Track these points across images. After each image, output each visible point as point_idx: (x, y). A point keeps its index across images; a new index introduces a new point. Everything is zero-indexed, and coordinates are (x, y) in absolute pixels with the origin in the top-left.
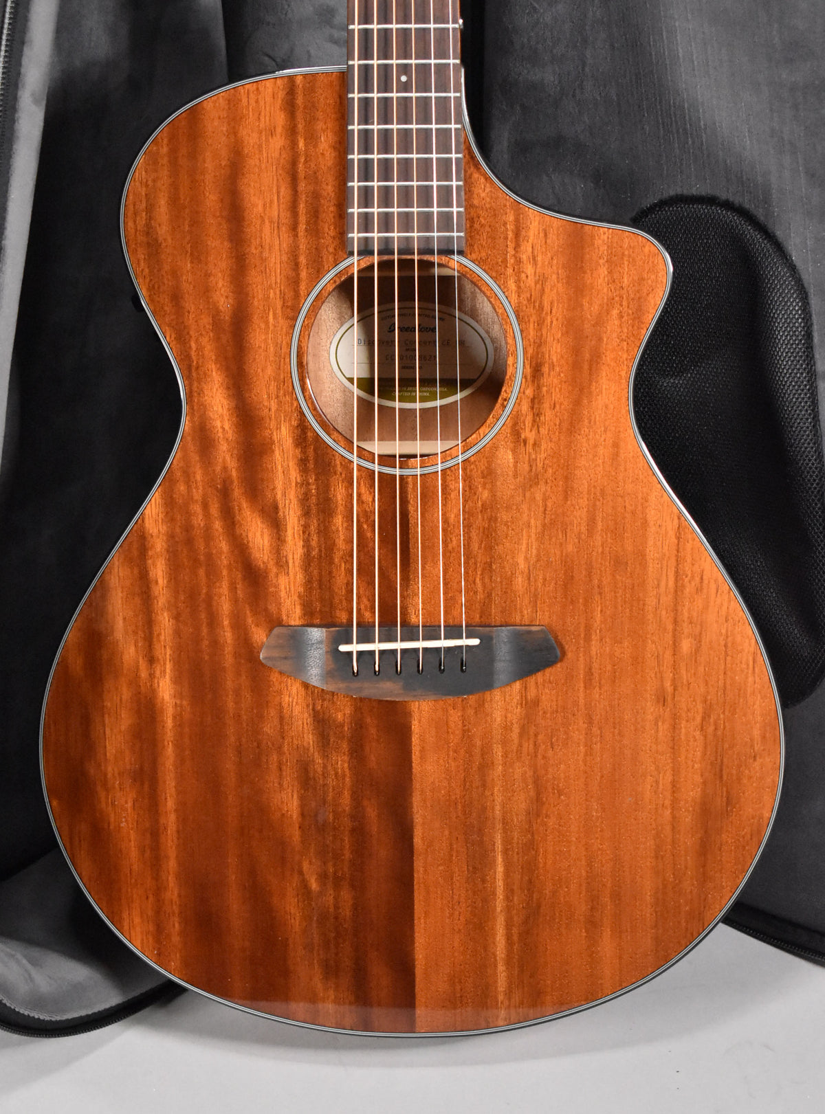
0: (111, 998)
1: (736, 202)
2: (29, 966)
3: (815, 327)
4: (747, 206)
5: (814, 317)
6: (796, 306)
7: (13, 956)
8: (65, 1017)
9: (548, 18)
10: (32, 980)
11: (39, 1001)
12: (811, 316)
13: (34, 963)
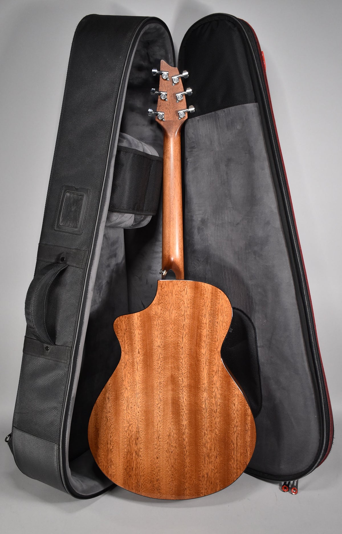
0: (101, 489)
1: (240, 309)
2: (82, 483)
3: (257, 336)
4: (242, 310)
5: (257, 334)
6: (253, 331)
7: (78, 480)
8: (90, 494)
9: (198, 269)
10: (82, 486)
11: (84, 491)
12: (256, 334)
13: (82, 481)
